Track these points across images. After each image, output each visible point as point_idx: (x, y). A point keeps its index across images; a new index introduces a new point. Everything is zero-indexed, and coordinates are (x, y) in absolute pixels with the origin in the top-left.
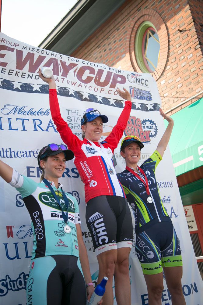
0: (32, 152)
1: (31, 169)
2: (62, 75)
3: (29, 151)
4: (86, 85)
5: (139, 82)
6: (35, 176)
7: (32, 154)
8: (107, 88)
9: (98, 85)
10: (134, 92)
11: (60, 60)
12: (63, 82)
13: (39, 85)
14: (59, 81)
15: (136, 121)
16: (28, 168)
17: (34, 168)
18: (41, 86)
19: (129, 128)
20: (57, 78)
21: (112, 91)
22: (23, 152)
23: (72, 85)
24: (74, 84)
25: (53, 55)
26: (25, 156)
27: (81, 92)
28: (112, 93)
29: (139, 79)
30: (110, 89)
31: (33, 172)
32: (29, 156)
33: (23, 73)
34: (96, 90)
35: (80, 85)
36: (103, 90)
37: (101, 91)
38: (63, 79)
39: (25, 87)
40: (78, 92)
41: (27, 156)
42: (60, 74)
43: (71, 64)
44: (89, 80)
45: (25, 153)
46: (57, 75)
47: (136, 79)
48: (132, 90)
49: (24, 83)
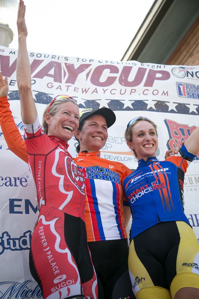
0: (19, 179)
1: (16, 203)
2: (67, 82)
3: (15, 178)
4: (105, 88)
5: (192, 76)
6: (21, 213)
7: (18, 182)
8: (141, 87)
9: (125, 85)
10: (186, 89)
11: (65, 63)
12: (67, 91)
13: (35, 91)
14: (61, 90)
15: (188, 131)
16: (12, 201)
17: (21, 200)
18: (38, 93)
19: (176, 140)
20: (60, 86)
21: (148, 90)
22: (6, 179)
23: (83, 92)
24: (85, 91)
25: (54, 58)
26: (8, 184)
27: (96, 100)
28: (150, 93)
29: (192, 72)
30: (146, 89)
31: (19, 206)
32: (14, 185)
33: (11, 80)
34: (123, 92)
35: (96, 91)
36: (133, 91)
37: (131, 92)
38: (68, 86)
39: (15, 94)
40: (92, 100)
41: (10, 185)
42: (64, 80)
43: (81, 65)
44: (110, 81)
45: (8, 180)
46: (59, 82)
47: (188, 72)
48: (181, 87)
49: (14, 91)
